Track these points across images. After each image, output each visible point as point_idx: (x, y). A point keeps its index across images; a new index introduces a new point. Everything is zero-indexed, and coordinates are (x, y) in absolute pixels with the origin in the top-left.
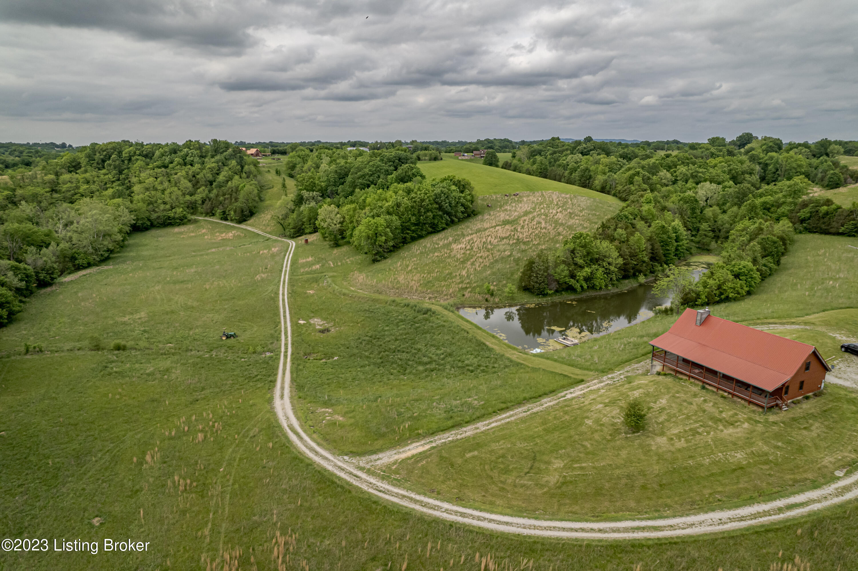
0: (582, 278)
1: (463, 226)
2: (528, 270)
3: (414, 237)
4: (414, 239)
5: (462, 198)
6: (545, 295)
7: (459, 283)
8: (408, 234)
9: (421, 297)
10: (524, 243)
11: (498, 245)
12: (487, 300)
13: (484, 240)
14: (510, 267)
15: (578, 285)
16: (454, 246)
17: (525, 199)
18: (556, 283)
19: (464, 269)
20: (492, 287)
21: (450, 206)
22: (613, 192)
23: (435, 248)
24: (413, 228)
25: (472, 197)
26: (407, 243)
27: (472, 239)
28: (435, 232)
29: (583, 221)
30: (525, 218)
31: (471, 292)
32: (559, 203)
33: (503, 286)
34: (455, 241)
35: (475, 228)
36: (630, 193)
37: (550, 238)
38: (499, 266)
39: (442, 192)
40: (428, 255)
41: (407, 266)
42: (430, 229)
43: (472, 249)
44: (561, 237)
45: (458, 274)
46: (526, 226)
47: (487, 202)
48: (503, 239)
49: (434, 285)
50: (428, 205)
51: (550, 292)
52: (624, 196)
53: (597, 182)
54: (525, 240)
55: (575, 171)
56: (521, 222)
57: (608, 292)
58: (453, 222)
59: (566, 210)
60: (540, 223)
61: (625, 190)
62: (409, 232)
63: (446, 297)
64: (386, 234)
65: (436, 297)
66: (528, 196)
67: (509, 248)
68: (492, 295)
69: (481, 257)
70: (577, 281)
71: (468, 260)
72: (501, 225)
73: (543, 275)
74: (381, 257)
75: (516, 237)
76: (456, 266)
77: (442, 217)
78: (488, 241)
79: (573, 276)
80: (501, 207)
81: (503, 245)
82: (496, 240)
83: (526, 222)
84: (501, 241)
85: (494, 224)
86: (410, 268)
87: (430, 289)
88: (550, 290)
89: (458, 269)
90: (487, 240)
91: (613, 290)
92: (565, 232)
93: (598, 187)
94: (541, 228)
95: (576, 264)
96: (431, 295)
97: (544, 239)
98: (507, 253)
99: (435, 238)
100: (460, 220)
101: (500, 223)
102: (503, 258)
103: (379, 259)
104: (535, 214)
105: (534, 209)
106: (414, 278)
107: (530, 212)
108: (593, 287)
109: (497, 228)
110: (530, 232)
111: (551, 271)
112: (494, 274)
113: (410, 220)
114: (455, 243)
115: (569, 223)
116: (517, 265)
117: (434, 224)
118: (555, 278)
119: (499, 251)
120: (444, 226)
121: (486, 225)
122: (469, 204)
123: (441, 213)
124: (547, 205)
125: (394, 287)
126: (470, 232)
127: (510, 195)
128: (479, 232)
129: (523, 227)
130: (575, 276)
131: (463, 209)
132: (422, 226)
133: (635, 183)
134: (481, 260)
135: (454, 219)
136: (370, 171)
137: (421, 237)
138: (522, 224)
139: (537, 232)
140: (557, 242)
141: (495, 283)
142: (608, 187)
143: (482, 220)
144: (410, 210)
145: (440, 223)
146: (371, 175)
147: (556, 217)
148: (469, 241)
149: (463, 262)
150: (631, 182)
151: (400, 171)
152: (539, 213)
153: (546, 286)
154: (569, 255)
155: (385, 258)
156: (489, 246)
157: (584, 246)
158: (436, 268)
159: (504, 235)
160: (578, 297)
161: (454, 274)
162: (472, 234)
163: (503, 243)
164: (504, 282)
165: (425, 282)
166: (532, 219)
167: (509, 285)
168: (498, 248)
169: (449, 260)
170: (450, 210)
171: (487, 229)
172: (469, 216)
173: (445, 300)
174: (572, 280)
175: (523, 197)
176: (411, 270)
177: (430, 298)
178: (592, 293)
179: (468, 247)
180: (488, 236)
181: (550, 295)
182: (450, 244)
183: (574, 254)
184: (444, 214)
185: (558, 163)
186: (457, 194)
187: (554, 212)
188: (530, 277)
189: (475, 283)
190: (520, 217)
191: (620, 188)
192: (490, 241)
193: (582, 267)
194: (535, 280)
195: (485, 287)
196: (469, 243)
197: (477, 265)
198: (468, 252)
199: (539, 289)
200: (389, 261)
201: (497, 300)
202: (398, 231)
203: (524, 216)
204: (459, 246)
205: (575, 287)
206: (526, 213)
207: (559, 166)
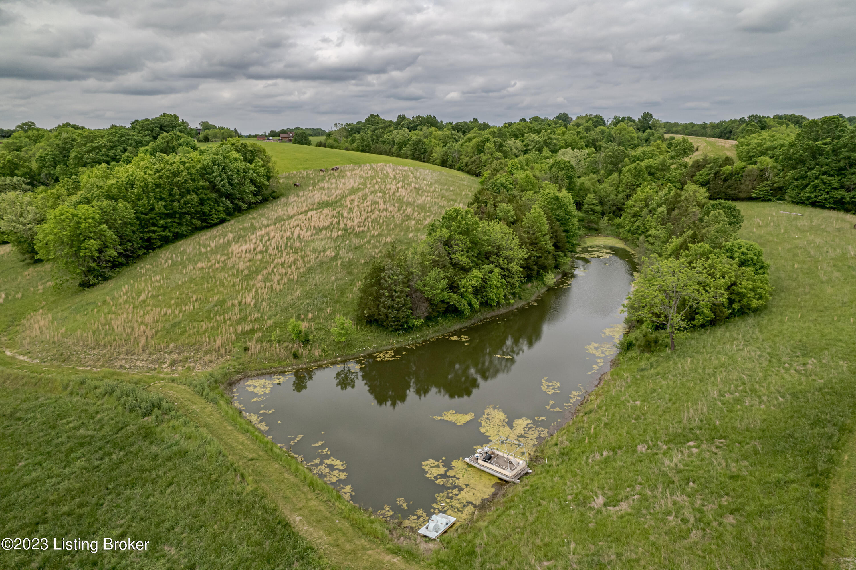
0: (470, 290)
1: (254, 214)
2: (372, 286)
3: (166, 237)
4: (166, 241)
5: (251, 171)
6: (409, 329)
7: (238, 323)
8: (154, 232)
9: (153, 362)
10: (357, 235)
11: (313, 241)
12: (296, 356)
13: (289, 234)
14: (336, 280)
15: (465, 302)
16: (235, 248)
17: (349, 174)
18: (426, 304)
19: (249, 291)
20: (303, 326)
21: (230, 184)
22: (457, 166)
23: (200, 253)
24: (162, 222)
25: (268, 170)
26: (154, 249)
27: (268, 234)
28: (207, 227)
29: (437, 198)
30: (353, 197)
31: (261, 340)
32: (397, 176)
33: (326, 319)
34: (237, 240)
35: (273, 216)
36: (482, 164)
37: (396, 225)
38: (317, 278)
39: (214, 162)
40: (185, 267)
41: (139, 293)
42: (198, 223)
43: (267, 251)
44: (413, 222)
45: (236, 302)
46: (356, 208)
47: (294, 180)
48: (321, 230)
49: (184, 332)
50: (186, 182)
51: (418, 322)
52: (473, 169)
53: (435, 155)
54: (357, 229)
55: (405, 145)
56: (348, 203)
57: (511, 309)
58: (238, 210)
59: (409, 184)
60: (376, 203)
61: (475, 161)
62: (155, 228)
63: (207, 358)
64: (100, 236)
65: (187, 359)
66: (353, 170)
67: (332, 244)
68: (306, 342)
69: (283, 264)
70: (462, 296)
71: (257, 271)
72: (316, 209)
73: (402, 292)
74: (95, 277)
75: (342, 226)
76: (234, 285)
77: (217, 202)
78: (296, 235)
79: (453, 287)
80: (314, 185)
81: (322, 240)
82: (309, 233)
83: (356, 203)
84: (317, 233)
85: (305, 208)
86: (143, 297)
87: (175, 341)
88: (418, 318)
89: (238, 292)
90: (293, 234)
91: (516, 304)
92: (416, 214)
93: (438, 161)
94: (379, 210)
95: (455, 265)
96: (175, 356)
97: (387, 226)
98: (330, 253)
99: (204, 236)
100: (251, 206)
101: (315, 207)
102: (322, 263)
103: (93, 281)
104: (367, 191)
105: (365, 184)
106: (147, 319)
107: (359, 189)
108: (486, 304)
109: (310, 214)
110: (363, 217)
111: (416, 283)
112: (307, 295)
113: (153, 209)
114: (237, 242)
115: (419, 202)
116: (350, 273)
117: (204, 213)
118: (425, 295)
119: (314, 250)
120: (223, 216)
121: (291, 210)
122: (263, 180)
123: (214, 195)
124: (381, 179)
125: (98, 344)
126: (265, 222)
127: (327, 170)
128: (280, 221)
129: (351, 210)
130: (457, 287)
131: (254, 189)
132: (180, 218)
133: (486, 151)
134: (282, 270)
135: (241, 204)
136: (109, 141)
137: (178, 237)
138: (349, 206)
139: (374, 216)
140: (408, 229)
141: (310, 315)
142: (450, 160)
143: (286, 204)
144: (153, 191)
145: (214, 211)
146: (112, 148)
147: (398, 194)
148: (262, 236)
149: (249, 277)
150: (481, 150)
151: (159, 141)
152: (372, 189)
153: (409, 313)
154: (442, 251)
155: (106, 279)
156: (297, 244)
157: (466, 232)
158: (194, 292)
159: (321, 224)
160: (466, 324)
161: (229, 303)
162: (268, 225)
163: (321, 237)
164: (329, 310)
165: (168, 325)
166: (364, 198)
167: (339, 318)
168: (312, 246)
169: (221, 275)
170: (230, 190)
171: (294, 215)
172: (265, 200)
173: (205, 364)
174: (455, 296)
175: (346, 171)
176: (144, 301)
177: (173, 363)
178: (488, 314)
179: (260, 248)
180: (295, 227)
181: (419, 328)
182: (229, 243)
183: (450, 246)
184: (221, 196)
185: (381, 139)
186: (242, 165)
187: (394, 187)
188: (378, 297)
189: (270, 318)
190: (344, 196)
191: (465, 160)
192: (299, 236)
193: (467, 270)
194: (389, 302)
195: (290, 327)
196: (261, 241)
197: (276, 280)
198: (259, 257)
199: (398, 319)
200: (110, 284)
201: (316, 352)
202: (129, 228)
203: (350, 194)
204: (244, 248)
205: (461, 307)
206: (353, 191)
207: (384, 142)
